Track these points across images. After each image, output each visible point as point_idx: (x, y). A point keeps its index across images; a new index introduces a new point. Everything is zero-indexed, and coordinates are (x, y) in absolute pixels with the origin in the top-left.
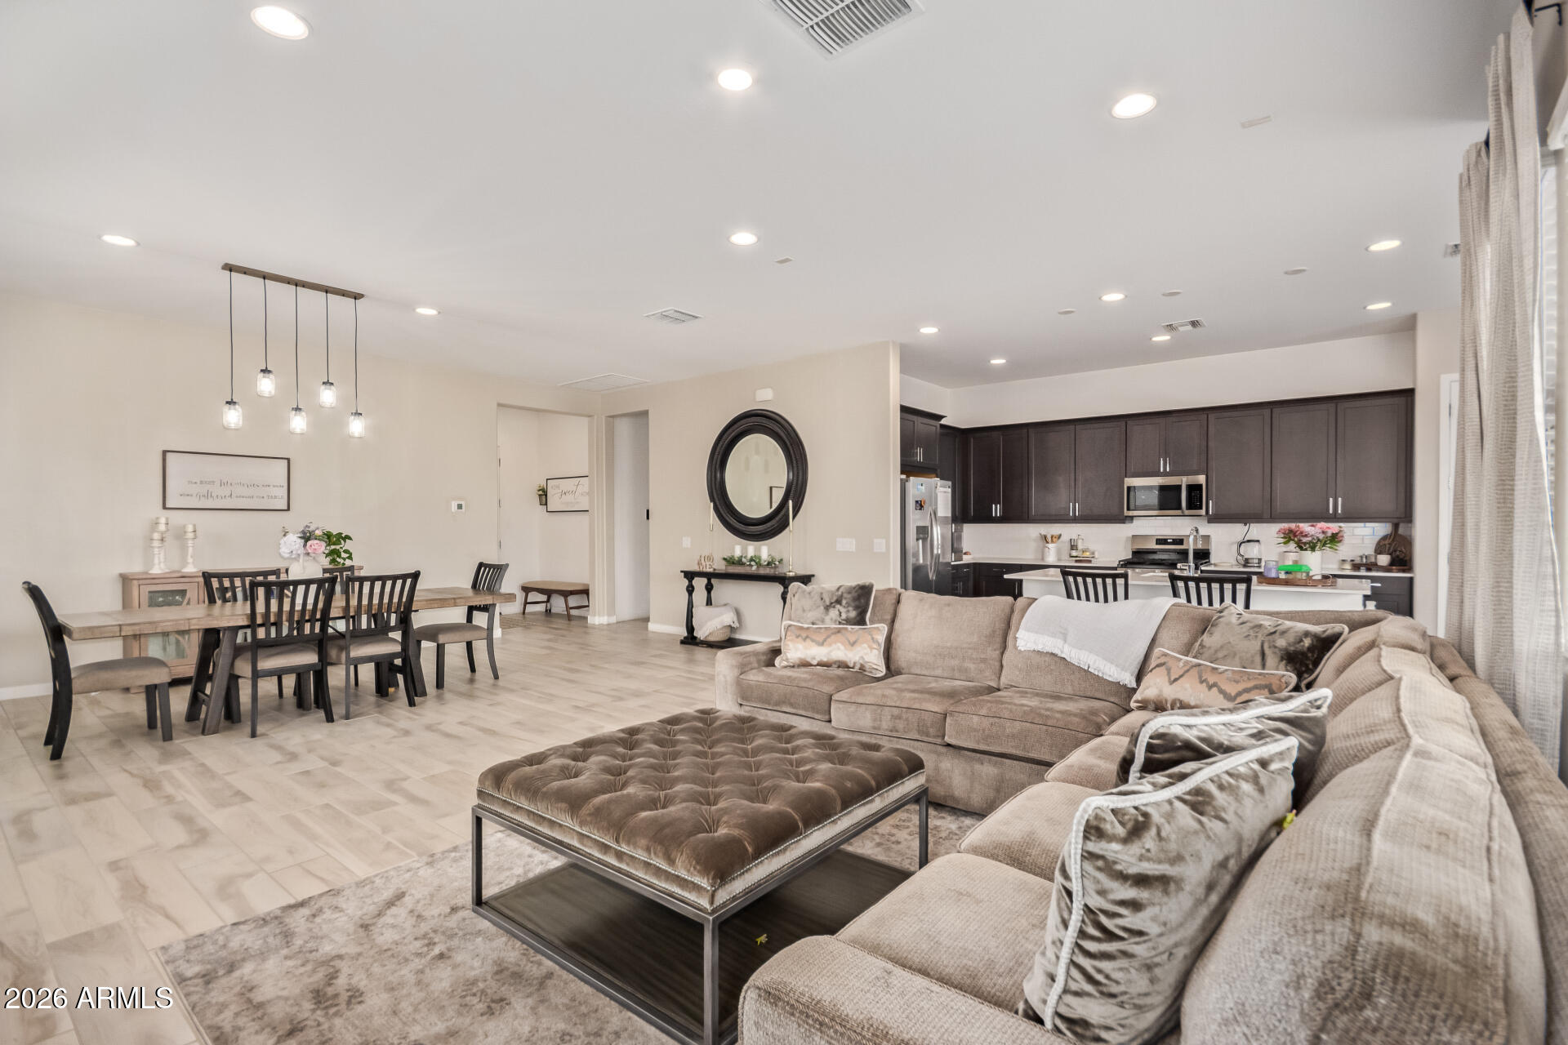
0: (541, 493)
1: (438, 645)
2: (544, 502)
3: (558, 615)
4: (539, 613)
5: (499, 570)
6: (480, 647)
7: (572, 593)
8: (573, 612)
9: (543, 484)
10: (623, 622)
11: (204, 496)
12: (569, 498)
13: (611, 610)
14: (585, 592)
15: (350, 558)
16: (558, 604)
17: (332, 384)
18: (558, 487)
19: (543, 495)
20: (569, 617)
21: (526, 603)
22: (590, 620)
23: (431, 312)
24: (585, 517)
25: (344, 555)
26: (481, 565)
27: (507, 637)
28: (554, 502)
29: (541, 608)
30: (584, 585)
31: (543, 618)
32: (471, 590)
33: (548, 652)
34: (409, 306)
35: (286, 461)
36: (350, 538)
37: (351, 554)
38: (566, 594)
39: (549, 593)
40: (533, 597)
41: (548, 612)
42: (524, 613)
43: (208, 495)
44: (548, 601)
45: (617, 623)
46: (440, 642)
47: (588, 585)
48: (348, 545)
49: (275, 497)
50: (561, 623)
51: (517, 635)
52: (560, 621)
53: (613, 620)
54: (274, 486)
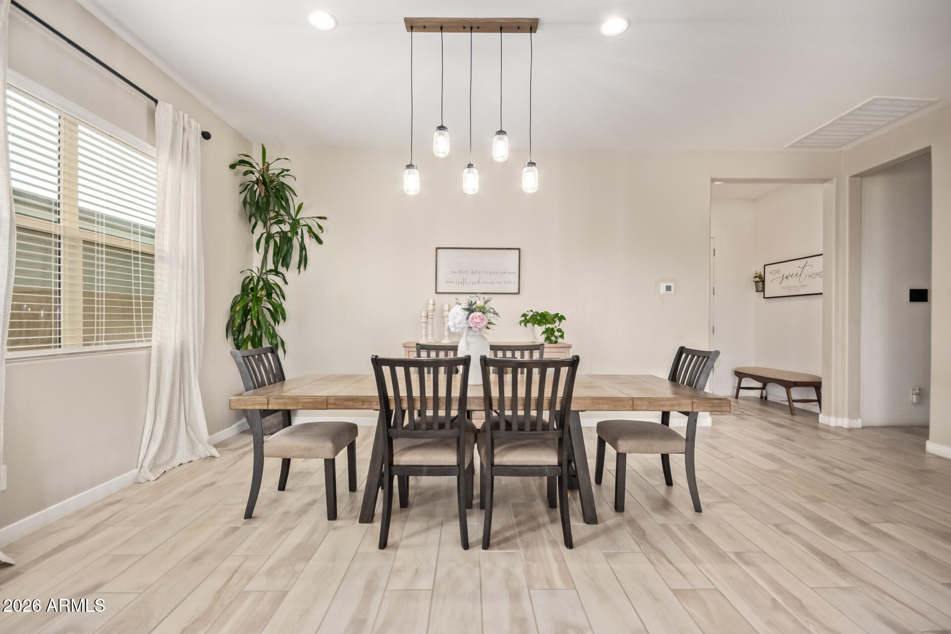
0: (757, 279)
1: (618, 454)
2: (761, 289)
3: (777, 405)
4: (753, 399)
5: (706, 359)
6: (678, 462)
7: (796, 384)
8: (796, 405)
9: (760, 270)
10: (873, 427)
11: (461, 282)
12: (792, 282)
13: (855, 411)
14: (817, 385)
15: (562, 336)
16: (777, 393)
18: (778, 271)
19: (760, 282)
20: (792, 411)
21: (739, 388)
22: (823, 419)
24: (818, 301)
25: (557, 334)
26: (682, 350)
27: (719, 428)
28: (771, 289)
29: (756, 394)
30: (818, 377)
31: (758, 406)
32: (668, 384)
33: (773, 466)
35: (518, 251)
36: (564, 319)
37: (563, 333)
38: (788, 385)
39: (765, 381)
40: (746, 382)
41: (764, 400)
42: (737, 397)
43: (463, 282)
44: (764, 388)
45: (863, 428)
46: (620, 451)
47: (821, 378)
48: (563, 325)
49: (510, 282)
50: (782, 417)
51: (729, 425)
52: (780, 413)
53: (858, 424)
54: (509, 273)
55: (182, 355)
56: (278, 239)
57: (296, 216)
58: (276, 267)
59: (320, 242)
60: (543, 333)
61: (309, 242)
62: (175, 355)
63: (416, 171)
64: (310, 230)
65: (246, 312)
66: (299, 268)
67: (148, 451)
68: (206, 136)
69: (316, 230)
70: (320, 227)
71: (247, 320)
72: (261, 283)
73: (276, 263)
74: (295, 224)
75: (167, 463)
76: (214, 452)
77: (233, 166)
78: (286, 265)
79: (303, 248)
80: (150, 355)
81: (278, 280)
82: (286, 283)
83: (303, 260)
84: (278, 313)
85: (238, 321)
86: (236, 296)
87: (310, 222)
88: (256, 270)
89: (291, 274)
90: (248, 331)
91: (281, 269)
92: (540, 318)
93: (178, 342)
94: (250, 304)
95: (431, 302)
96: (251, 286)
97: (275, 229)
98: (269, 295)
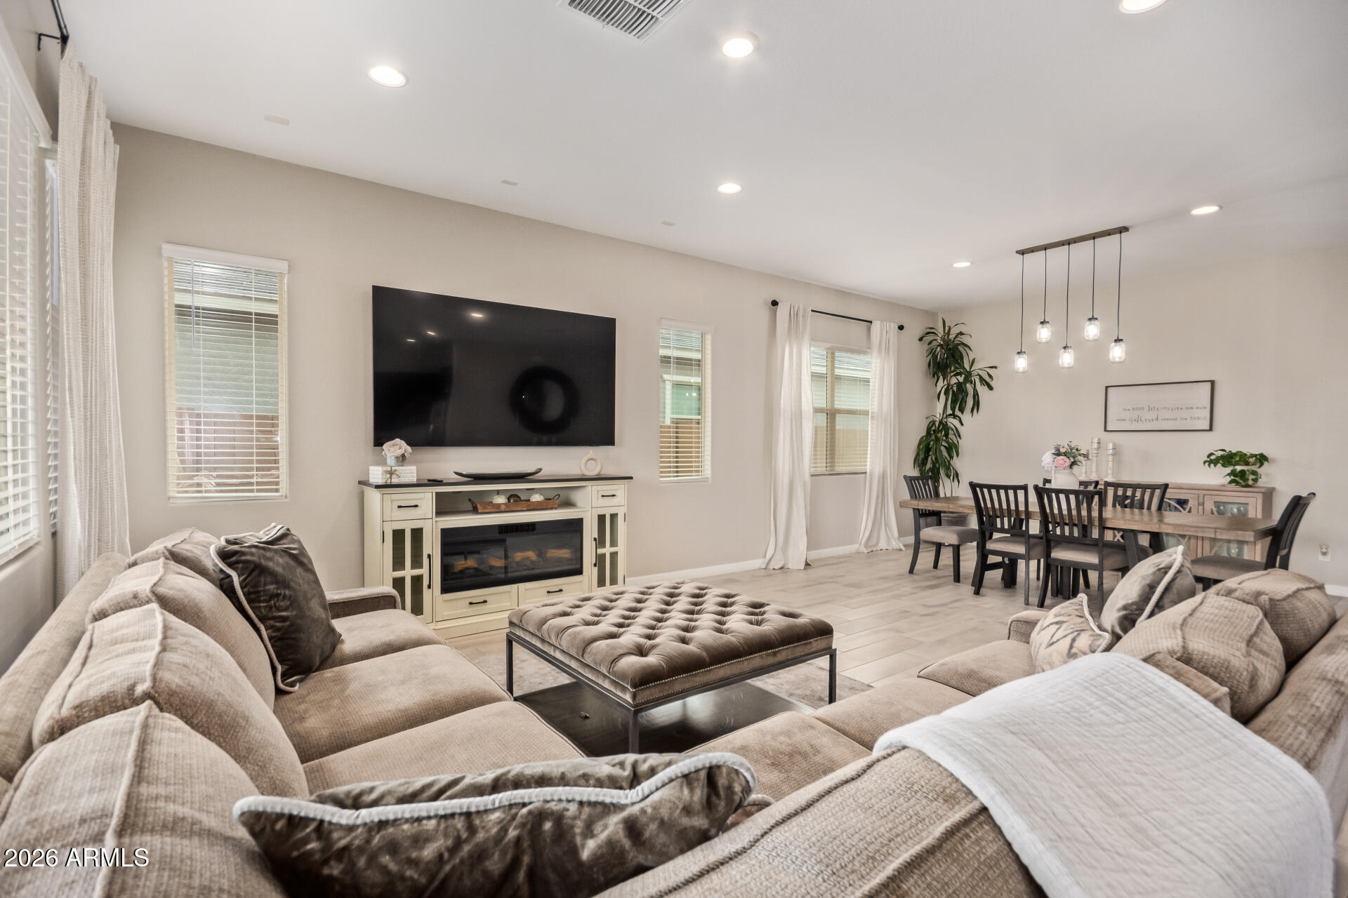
11: (1135, 420)
17: (1096, 319)
23: (1211, 209)
34: (1182, 213)
35: (1209, 384)
43: (1138, 420)
49: (1198, 418)
54: (1197, 408)
55: (883, 477)
56: (955, 389)
57: (970, 368)
58: (954, 412)
59: (991, 388)
60: (1229, 475)
61: (982, 390)
62: (879, 478)
63: (1025, 356)
64: (981, 379)
65: (928, 450)
66: (972, 411)
67: (864, 533)
68: (901, 328)
69: (987, 379)
70: (990, 376)
71: (929, 455)
72: (941, 426)
73: (953, 409)
74: (968, 376)
75: (874, 546)
76: (903, 548)
77: (921, 339)
78: (962, 410)
79: (976, 395)
80: (866, 478)
81: (956, 422)
82: (962, 424)
83: (977, 404)
84: (953, 449)
85: (922, 456)
86: (922, 438)
87: (981, 373)
88: (938, 415)
89: (966, 417)
90: (929, 465)
91: (957, 413)
92: (1228, 459)
93: (881, 470)
94: (932, 443)
95: (1096, 440)
96: (933, 428)
97: (954, 380)
98: (947, 435)
